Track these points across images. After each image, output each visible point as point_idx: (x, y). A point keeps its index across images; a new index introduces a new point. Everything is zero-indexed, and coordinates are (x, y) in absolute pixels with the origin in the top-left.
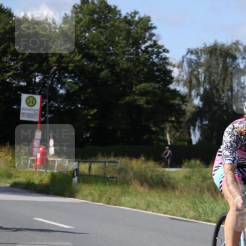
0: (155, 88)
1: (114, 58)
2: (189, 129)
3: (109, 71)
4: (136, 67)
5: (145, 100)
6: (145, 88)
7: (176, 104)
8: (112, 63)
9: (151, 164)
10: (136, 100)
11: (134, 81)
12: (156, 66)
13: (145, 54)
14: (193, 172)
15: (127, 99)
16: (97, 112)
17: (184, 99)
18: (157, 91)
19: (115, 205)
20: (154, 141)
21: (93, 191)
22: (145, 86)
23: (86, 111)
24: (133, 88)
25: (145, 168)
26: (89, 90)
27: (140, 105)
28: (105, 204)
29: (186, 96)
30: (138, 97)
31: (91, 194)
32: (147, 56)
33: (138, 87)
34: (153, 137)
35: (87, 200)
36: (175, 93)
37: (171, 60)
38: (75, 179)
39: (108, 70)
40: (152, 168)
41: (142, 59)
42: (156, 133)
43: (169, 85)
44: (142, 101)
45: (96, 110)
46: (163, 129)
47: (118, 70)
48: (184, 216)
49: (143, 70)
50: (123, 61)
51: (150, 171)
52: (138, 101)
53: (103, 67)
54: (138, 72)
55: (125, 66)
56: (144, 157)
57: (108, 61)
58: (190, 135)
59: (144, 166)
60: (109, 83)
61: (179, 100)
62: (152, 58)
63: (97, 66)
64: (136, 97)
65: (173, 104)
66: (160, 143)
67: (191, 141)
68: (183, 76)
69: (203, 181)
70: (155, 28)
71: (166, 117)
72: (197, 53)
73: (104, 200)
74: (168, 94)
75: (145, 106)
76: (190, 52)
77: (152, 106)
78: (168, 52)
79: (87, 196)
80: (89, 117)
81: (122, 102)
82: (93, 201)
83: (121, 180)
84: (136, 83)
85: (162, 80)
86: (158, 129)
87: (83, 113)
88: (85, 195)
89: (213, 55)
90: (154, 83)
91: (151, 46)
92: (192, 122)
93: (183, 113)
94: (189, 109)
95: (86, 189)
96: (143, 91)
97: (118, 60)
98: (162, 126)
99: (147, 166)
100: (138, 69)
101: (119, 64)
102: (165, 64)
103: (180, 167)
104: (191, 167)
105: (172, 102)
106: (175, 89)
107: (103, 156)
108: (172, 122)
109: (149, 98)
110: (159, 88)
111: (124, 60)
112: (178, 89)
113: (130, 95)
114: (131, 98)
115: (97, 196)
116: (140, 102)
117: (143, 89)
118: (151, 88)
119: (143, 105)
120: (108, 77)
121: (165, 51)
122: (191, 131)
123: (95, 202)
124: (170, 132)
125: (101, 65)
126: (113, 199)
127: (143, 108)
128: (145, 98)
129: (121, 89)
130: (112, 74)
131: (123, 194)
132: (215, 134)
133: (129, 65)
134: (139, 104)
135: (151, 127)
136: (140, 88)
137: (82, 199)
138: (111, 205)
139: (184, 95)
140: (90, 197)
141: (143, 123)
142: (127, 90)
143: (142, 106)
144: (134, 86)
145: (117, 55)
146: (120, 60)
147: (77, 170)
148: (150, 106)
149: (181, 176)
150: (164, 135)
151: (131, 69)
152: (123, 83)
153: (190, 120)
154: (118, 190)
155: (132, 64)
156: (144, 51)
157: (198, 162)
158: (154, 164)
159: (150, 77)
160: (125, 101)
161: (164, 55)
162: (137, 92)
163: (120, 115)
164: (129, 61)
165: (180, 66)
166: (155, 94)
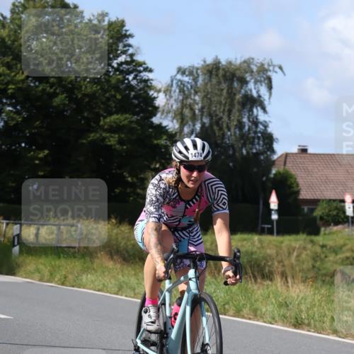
0: (131, 122)
1: (73, 78)
3: (66, 97)
4: (105, 91)
5: (117, 139)
6: (118, 121)
7: (162, 145)
8: (70, 86)
10: (104, 139)
11: (102, 112)
12: (133, 91)
13: (118, 73)
15: (92, 136)
16: (48, 154)
17: (174, 137)
18: (135, 126)
19: (73, 286)
20: (130, 196)
21: (41, 267)
22: (117, 119)
23: (32, 153)
24: (100, 120)
25: (117, 234)
26: (37, 123)
27: (111, 146)
28: (59, 284)
29: (176, 133)
30: (108, 135)
31: (38, 271)
32: (120, 77)
33: (108, 120)
34: (128, 190)
35: (32, 279)
36: (160, 129)
37: (154, 83)
38: (16, 249)
39: (65, 95)
40: (126, 235)
41: (113, 81)
42: (133, 185)
43: (152, 117)
44: (113, 140)
45: (46, 152)
46: (143, 180)
47: (80, 96)
49: (115, 96)
50: (86, 83)
51: (123, 238)
52: (107, 140)
53: (58, 91)
54: (108, 99)
55: (89, 90)
56: (116, 218)
57: (64, 83)
59: (115, 231)
60: (65, 113)
61: (166, 139)
62: (128, 79)
63: (48, 89)
64: (104, 135)
65: (158, 144)
66: (139, 200)
68: (172, 106)
70: (131, 36)
71: (146, 163)
72: (191, 73)
73: (56, 279)
74: (150, 130)
75: (118, 147)
76: (181, 71)
77: (127, 148)
78: (151, 71)
79: (32, 273)
80: (37, 162)
81: (84, 141)
82: (41, 280)
84: (105, 114)
85: (142, 111)
86: (135, 180)
87: (29, 155)
88: (30, 271)
89: (214, 76)
90: (130, 114)
91: (126, 63)
95: (31, 263)
96: (115, 125)
97: (80, 82)
98: (142, 176)
99: (119, 232)
100: (107, 95)
101: (81, 87)
102: (146, 88)
105: (155, 142)
106: (161, 124)
108: (156, 170)
109: (123, 136)
110: (137, 122)
111: (89, 82)
112: (165, 123)
113: (96, 132)
114: (98, 135)
115: (47, 274)
116: (110, 141)
117: (115, 122)
118: (126, 122)
119: (115, 145)
120: (64, 104)
121: (146, 69)
123: (45, 282)
125: (54, 88)
126: (70, 277)
127: (115, 149)
128: (117, 136)
129: (83, 122)
130: (70, 101)
131: (86, 270)
133: (95, 89)
134: (109, 143)
135: (125, 177)
136: (110, 122)
137: (26, 278)
138: (67, 286)
139: (174, 132)
140: (37, 275)
141: (114, 171)
142: (92, 124)
143: (113, 147)
144: (102, 118)
146: (82, 82)
147: (18, 236)
148: (125, 147)
150: (145, 189)
151: (97, 95)
152: (86, 114)
154: (77, 264)
155: (99, 87)
156: (117, 70)
158: (129, 229)
159: (124, 106)
160: (89, 139)
161: (145, 75)
162: (106, 127)
163: (81, 159)
164: (95, 83)
165: (168, 91)
166: (131, 130)
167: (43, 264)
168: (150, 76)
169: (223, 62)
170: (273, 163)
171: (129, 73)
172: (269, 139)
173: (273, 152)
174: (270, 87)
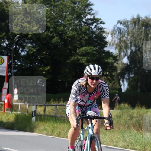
0: (93, 50)
1: (62, 28)
2: (119, 80)
3: (59, 38)
5: (86, 60)
7: (110, 62)
8: (61, 32)
12: (94, 34)
13: (86, 25)
14: (122, 112)
15: (73, 58)
16: (50, 68)
17: (115, 58)
18: (95, 52)
22: (86, 49)
24: (77, 50)
26: (44, 52)
28: (56, 136)
30: (81, 57)
33: (81, 50)
36: (109, 54)
38: (34, 119)
41: (84, 29)
43: (104, 48)
44: (83, 60)
47: (66, 38)
48: (115, 146)
49: (84, 37)
50: (69, 30)
52: (81, 60)
53: (54, 35)
54: (81, 39)
55: (71, 34)
57: (57, 31)
60: (59, 47)
61: (112, 59)
63: (49, 34)
64: (79, 57)
67: (121, 89)
68: (115, 42)
74: (104, 54)
78: (104, 23)
79: (43, 131)
80: (44, 73)
81: (69, 61)
82: (47, 134)
84: (79, 47)
85: (99, 44)
87: (40, 69)
88: (41, 130)
90: (93, 46)
91: (91, 19)
92: (122, 76)
93: (115, 69)
95: (42, 126)
100: (80, 37)
101: (67, 33)
102: (101, 33)
103: (113, 109)
104: (121, 109)
105: (106, 61)
106: (109, 51)
108: (107, 75)
109: (89, 58)
110: (96, 50)
111: (71, 30)
112: (111, 51)
114: (76, 58)
115: (50, 131)
117: (85, 51)
118: (90, 51)
119: (84, 63)
120: (58, 42)
121: (101, 23)
122: (121, 82)
123: (49, 135)
125: (53, 33)
126: (62, 132)
128: (86, 58)
129: (68, 51)
130: (61, 40)
132: (139, 84)
133: (74, 34)
134: (82, 62)
139: (116, 55)
140: (45, 132)
142: (73, 52)
145: (65, 26)
146: (67, 30)
147: (35, 111)
151: (75, 37)
152: (69, 47)
153: (120, 73)
154: (66, 126)
155: (76, 33)
157: (126, 105)
159: (89, 42)
160: (71, 60)
161: (101, 26)
162: (80, 53)
163: (67, 70)
164: (74, 31)
167: (48, 126)
168: (104, 26)
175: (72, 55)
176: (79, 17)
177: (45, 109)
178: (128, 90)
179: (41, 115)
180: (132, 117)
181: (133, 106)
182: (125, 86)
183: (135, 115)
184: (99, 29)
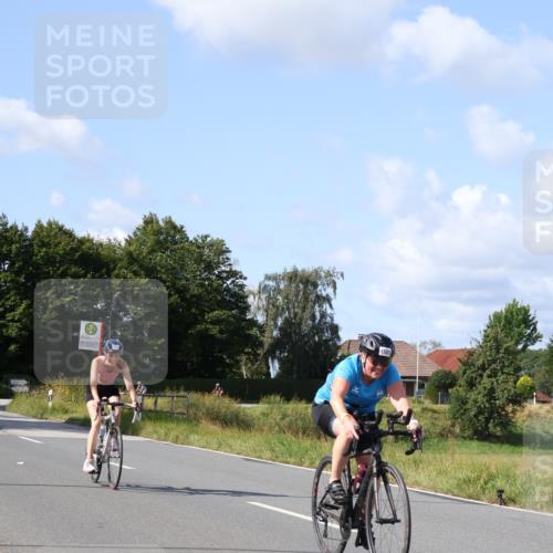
0: (228, 316)
1: (184, 282)
2: (267, 360)
4: (209, 293)
5: (218, 330)
6: (218, 316)
7: (253, 334)
8: (181, 288)
9: (227, 400)
10: (207, 330)
11: (206, 309)
13: (218, 279)
14: (272, 408)
15: (199, 327)
17: (261, 328)
18: (231, 319)
19: (183, 444)
20: (228, 374)
21: (158, 429)
22: (218, 314)
24: (205, 316)
27: (213, 335)
28: (172, 443)
29: (263, 325)
30: (211, 326)
32: (220, 281)
33: (210, 315)
34: (227, 369)
35: (151, 438)
36: (253, 323)
37: (247, 287)
39: (177, 296)
41: (215, 285)
42: (230, 365)
43: (245, 314)
44: (215, 330)
46: (238, 362)
47: (188, 296)
48: (259, 457)
49: (216, 297)
50: (194, 286)
52: (210, 331)
53: (172, 292)
54: (211, 299)
55: (196, 292)
57: (177, 286)
58: (269, 368)
60: (179, 310)
61: (256, 330)
62: (226, 283)
64: (208, 326)
65: (249, 334)
66: (235, 377)
67: (269, 374)
69: (282, 419)
70: (229, 252)
71: (241, 348)
72: (275, 279)
73: (170, 439)
74: (244, 323)
75: (218, 335)
76: (268, 277)
77: (226, 336)
78: (245, 278)
79: (152, 434)
81: (192, 331)
82: (158, 439)
83: (190, 418)
84: (209, 311)
85: (238, 307)
86: (232, 361)
88: (150, 433)
89: (293, 282)
90: (227, 310)
91: (226, 272)
92: (271, 353)
93: (261, 344)
94: (267, 340)
95: (149, 427)
96: (216, 319)
97: (189, 285)
98: (238, 358)
100: (210, 296)
101: (190, 289)
103: (258, 403)
104: (269, 403)
105: (248, 332)
106: (253, 318)
107: (172, 389)
108: (248, 353)
109: (222, 327)
110: (233, 316)
112: (256, 318)
113: (201, 324)
114: (203, 327)
115: (163, 434)
116: (212, 331)
117: (216, 317)
118: (225, 317)
119: (216, 334)
120: (177, 303)
121: (241, 277)
122: (270, 364)
123: (161, 440)
124: (246, 365)
126: (181, 437)
127: (216, 338)
128: (218, 327)
129: (191, 316)
130: (181, 300)
131: (192, 432)
132: (295, 368)
133: (200, 291)
134: (212, 333)
135: (224, 359)
136: (213, 316)
137: (146, 437)
138: (178, 444)
140: (155, 435)
141: (216, 355)
142: (199, 318)
143: (215, 336)
144: (206, 314)
145: (187, 280)
146: (191, 285)
148: (224, 336)
149: (258, 413)
150: (240, 368)
151: (202, 295)
152: (193, 310)
153: (268, 351)
154: (183, 427)
155: (203, 290)
156: (217, 276)
157: (278, 398)
159: (222, 305)
160: (196, 330)
161: (240, 281)
162: (209, 320)
163: (190, 345)
166: (229, 323)
167: (162, 428)
168: (245, 282)
169: (300, 269)
170: (339, 347)
171: (228, 278)
172: (335, 329)
173: (339, 338)
174: (335, 288)
175: (197, 322)
176: (209, 267)
177: (156, 402)
178: (278, 375)
179: (150, 411)
180: (284, 416)
181: (288, 399)
182: (274, 369)
183: (289, 412)
184: (237, 286)
